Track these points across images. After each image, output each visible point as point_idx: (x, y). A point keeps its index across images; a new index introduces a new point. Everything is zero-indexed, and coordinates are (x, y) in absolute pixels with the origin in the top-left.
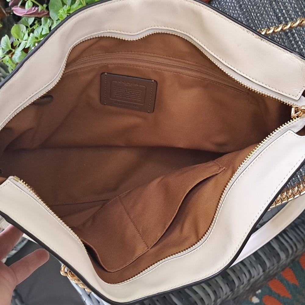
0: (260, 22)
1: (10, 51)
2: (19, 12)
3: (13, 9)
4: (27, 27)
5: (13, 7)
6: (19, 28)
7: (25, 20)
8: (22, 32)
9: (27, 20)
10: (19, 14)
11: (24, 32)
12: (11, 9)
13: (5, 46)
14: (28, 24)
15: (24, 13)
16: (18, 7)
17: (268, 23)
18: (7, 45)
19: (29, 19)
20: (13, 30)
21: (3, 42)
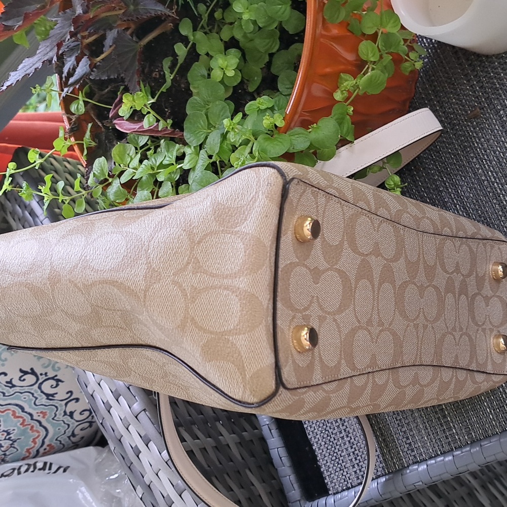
0: (485, 151)
1: (106, 180)
2: (125, 127)
3: (115, 122)
4: (136, 149)
5: (115, 119)
6: (125, 149)
7: (135, 139)
8: (128, 155)
9: (136, 138)
10: (125, 130)
11: (130, 155)
12: (112, 122)
13: (99, 172)
14: (137, 144)
15: (135, 128)
16: (124, 120)
17: (497, 152)
18: (102, 170)
19: (140, 137)
20: (115, 151)
21: (97, 165)
